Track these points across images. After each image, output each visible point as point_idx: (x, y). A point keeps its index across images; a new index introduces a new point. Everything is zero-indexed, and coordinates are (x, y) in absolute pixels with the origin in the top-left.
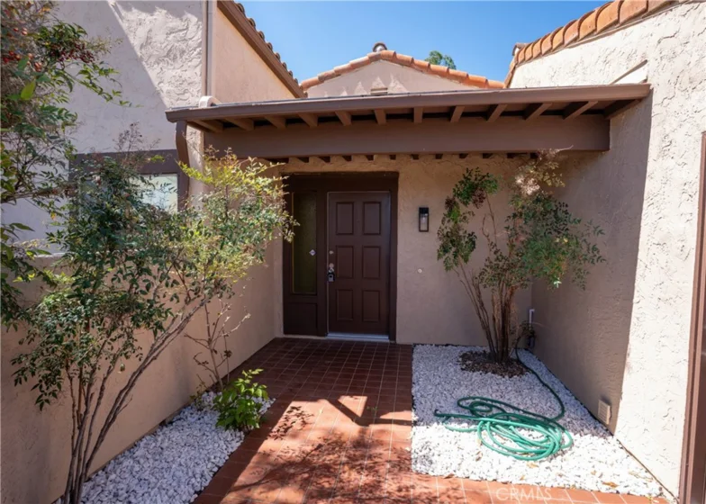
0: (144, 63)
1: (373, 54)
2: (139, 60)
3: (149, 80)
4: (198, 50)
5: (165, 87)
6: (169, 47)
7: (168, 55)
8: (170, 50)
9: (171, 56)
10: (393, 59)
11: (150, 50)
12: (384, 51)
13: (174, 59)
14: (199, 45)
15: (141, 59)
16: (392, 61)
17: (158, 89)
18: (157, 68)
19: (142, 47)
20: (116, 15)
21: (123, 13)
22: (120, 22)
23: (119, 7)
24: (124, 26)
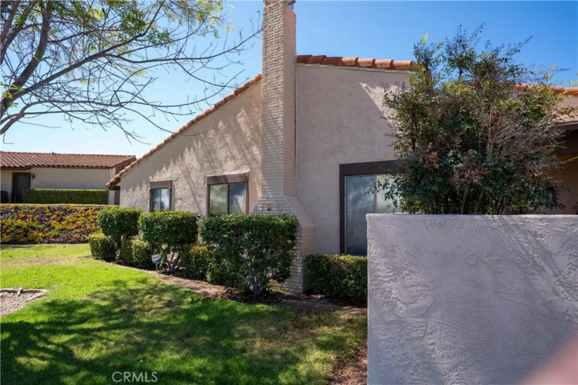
20: (367, 91)
21: (371, 90)
22: (369, 94)
23: (369, 87)
24: (372, 96)
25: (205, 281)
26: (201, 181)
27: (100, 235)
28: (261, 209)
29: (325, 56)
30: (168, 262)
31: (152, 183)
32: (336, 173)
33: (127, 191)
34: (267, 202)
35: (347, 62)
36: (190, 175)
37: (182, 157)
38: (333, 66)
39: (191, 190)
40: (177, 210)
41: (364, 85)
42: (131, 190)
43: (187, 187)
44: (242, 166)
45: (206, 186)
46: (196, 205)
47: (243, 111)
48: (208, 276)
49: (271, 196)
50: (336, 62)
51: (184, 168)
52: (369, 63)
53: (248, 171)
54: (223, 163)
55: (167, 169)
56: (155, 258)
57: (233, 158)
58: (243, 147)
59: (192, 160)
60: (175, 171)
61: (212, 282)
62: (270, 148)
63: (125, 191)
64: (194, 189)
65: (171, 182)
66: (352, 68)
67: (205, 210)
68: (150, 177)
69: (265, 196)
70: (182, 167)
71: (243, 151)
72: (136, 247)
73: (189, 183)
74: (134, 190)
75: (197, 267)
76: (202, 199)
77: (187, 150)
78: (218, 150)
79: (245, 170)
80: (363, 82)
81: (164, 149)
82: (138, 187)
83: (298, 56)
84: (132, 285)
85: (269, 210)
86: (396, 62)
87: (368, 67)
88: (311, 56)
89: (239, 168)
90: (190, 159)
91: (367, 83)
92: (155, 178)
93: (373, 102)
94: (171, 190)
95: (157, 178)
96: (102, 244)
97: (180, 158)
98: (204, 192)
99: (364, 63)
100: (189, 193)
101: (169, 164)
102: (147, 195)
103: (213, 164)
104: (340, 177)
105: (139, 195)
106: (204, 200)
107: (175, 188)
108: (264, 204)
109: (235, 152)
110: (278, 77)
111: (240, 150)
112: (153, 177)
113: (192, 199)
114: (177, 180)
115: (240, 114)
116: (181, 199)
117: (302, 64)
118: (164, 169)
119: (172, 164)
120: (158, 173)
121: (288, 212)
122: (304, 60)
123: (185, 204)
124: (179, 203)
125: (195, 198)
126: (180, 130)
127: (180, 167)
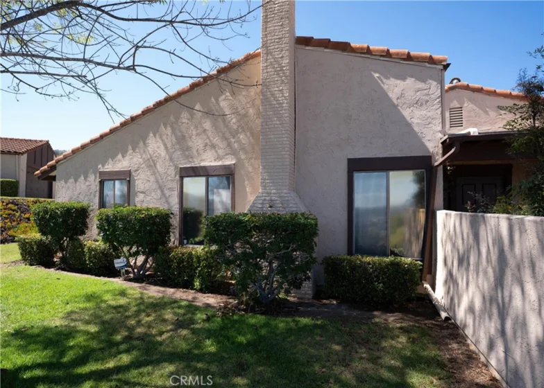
0: (399, 108)
1: (451, 85)
2: (395, 106)
3: (403, 117)
4: (438, 100)
5: (415, 121)
6: (417, 99)
7: (416, 103)
8: (418, 100)
9: (418, 103)
10: (467, 88)
11: (403, 100)
12: (459, 83)
13: (421, 105)
14: (438, 98)
15: (398, 105)
16: (466, 89)
17: (410, 122)
18: (409, 110)
19: (398, 98)
20: (380, 81)
21: (384, 81)
22: (382, 85)
23: (382, 78)
24: (385, 87)
25: (192, 289)
26: (172, 172)
27: (35, 235)
28: (260, 206)
29: (329, 40)
30: (131, 266)
31: (101, 173)
32: (343, 168)
33: (66, 182)
34: (268, 198)
35: (358, 48)
36: (155, 165)
37: (144, 143)
38: (339, 52)
39: (157, 182)
40: (139, 206)
41: (376, 75)
42: (72, 180)
43: (152, 179)
44: (227, 156)
45: (178, 177)
46: (164, 200)
47: (228, 94)
48: (197, 284)
49: (273, 191)
50: (344, 47)
51: (146, 156)
52: (383, 51)
53: (233, 162)
54: (201, 152)
55: (123, 157)
56: (119, 263)
57: (213, 147)
58: (227, 135)
59: (158, 148)
60: (135, 159)
61: (201, 291)
62: (272, 136)
63: (63, 182)
64: (160, 181)
65: (129, 173)
66: (363, 55)
67: (177, 206)
68: (100, 166)
69: (266, 191)
70: (144, 156)
71: (226, 139)
72: (90, 250)
73: (154, 174)
74: (76, 181)
75: (179, 274)
76: (173, 192)
77: (151, 135)
78: (194, 137)
79: (230, 161)
80: (376, 72)
81: (119, 133)
82: (82, 177)
83: (298, 37)
84: (111, 300)
85: (271, 207)
86: (413, 53)
87: (381, 56)
88: (312, 38)
89: (221, 159)
90: (155, 146)
91: (380, 73)
92: (106, 167)
93: (387, 94)
94: (129, 181)
95: (110, 167)
96: (38, 246)
97: (141, 144)
98: (176, 185)
99: (377, 51)
100: (155, 186)
101: (127, 151)
102: (95, 186)
103: (187, 153)
104: (348, 172)
105: (84, 187)
106: (176, 193)
107: (135, 180)
108: (265, 200)
109: (216, 140)
110: (282, 57)
111: (224, 138)
112: (103, 166)
113: (159, 192)
114: (136, 170)
115: (223, 97)
116: (142, 192)
117: (303, 47)
118: (120, 156)
119: (130, 151)
120: (110, 160)
121: (295, 209)
122: (305, 41)
123: (148, 198)
124: (140, 197)
125: (162, 191)
126: (143, 112)
127: (141, 155)
